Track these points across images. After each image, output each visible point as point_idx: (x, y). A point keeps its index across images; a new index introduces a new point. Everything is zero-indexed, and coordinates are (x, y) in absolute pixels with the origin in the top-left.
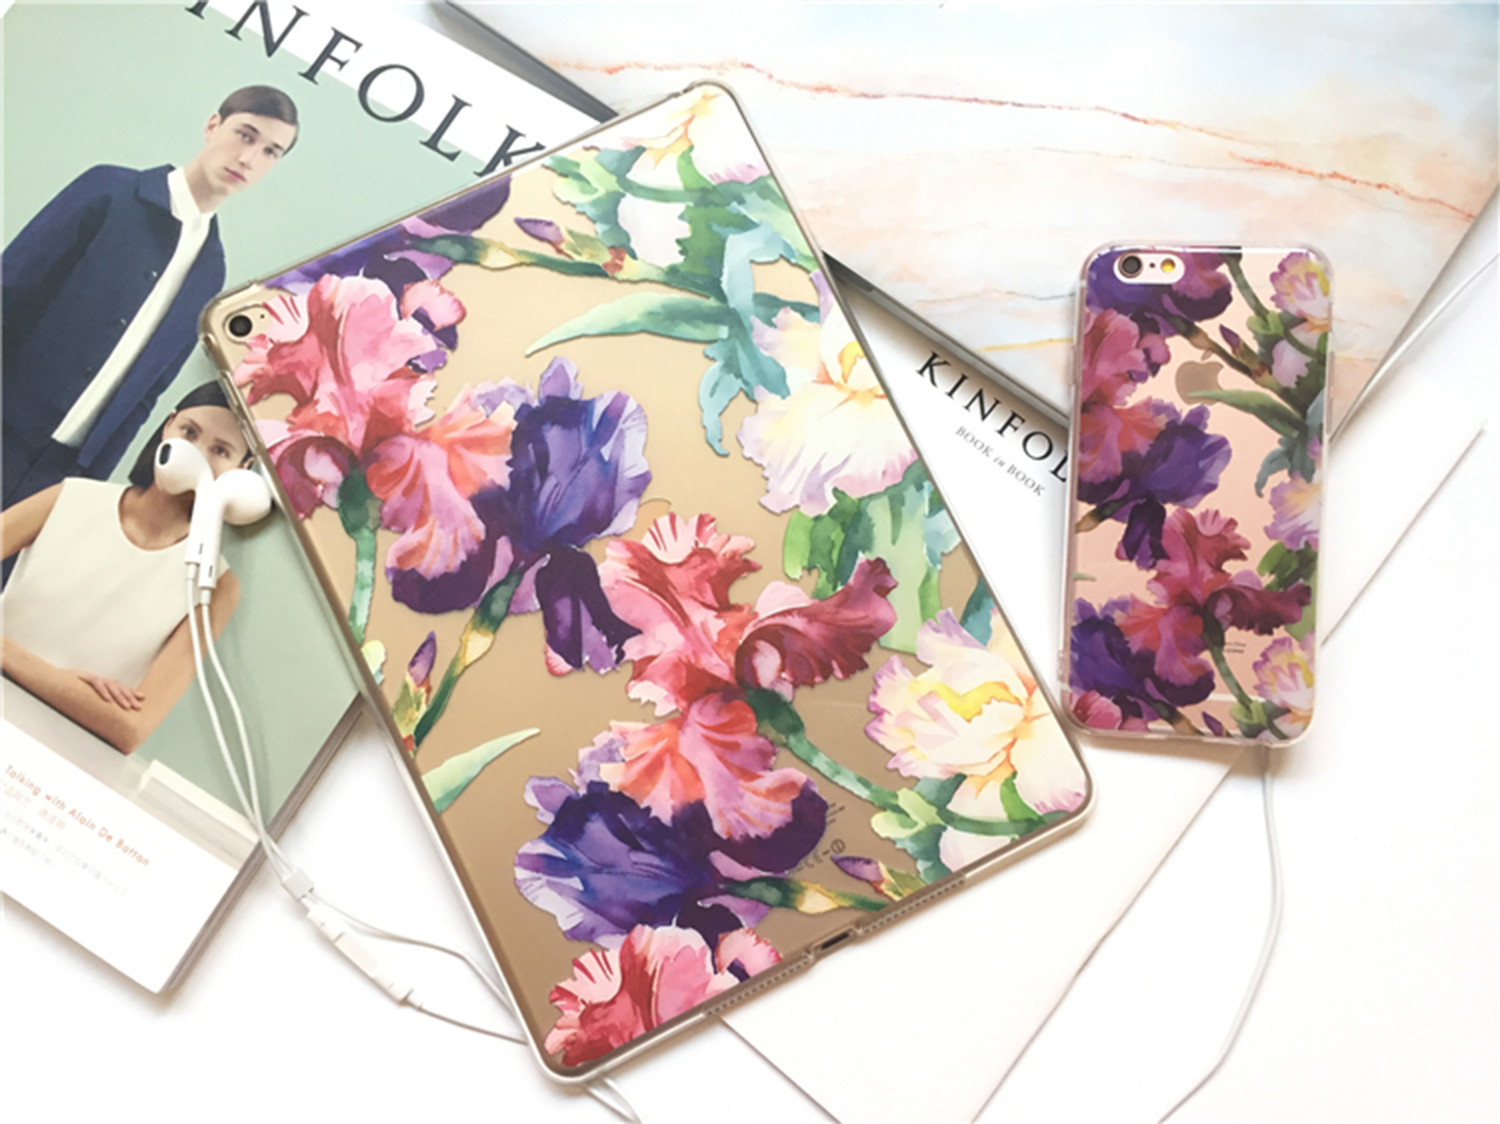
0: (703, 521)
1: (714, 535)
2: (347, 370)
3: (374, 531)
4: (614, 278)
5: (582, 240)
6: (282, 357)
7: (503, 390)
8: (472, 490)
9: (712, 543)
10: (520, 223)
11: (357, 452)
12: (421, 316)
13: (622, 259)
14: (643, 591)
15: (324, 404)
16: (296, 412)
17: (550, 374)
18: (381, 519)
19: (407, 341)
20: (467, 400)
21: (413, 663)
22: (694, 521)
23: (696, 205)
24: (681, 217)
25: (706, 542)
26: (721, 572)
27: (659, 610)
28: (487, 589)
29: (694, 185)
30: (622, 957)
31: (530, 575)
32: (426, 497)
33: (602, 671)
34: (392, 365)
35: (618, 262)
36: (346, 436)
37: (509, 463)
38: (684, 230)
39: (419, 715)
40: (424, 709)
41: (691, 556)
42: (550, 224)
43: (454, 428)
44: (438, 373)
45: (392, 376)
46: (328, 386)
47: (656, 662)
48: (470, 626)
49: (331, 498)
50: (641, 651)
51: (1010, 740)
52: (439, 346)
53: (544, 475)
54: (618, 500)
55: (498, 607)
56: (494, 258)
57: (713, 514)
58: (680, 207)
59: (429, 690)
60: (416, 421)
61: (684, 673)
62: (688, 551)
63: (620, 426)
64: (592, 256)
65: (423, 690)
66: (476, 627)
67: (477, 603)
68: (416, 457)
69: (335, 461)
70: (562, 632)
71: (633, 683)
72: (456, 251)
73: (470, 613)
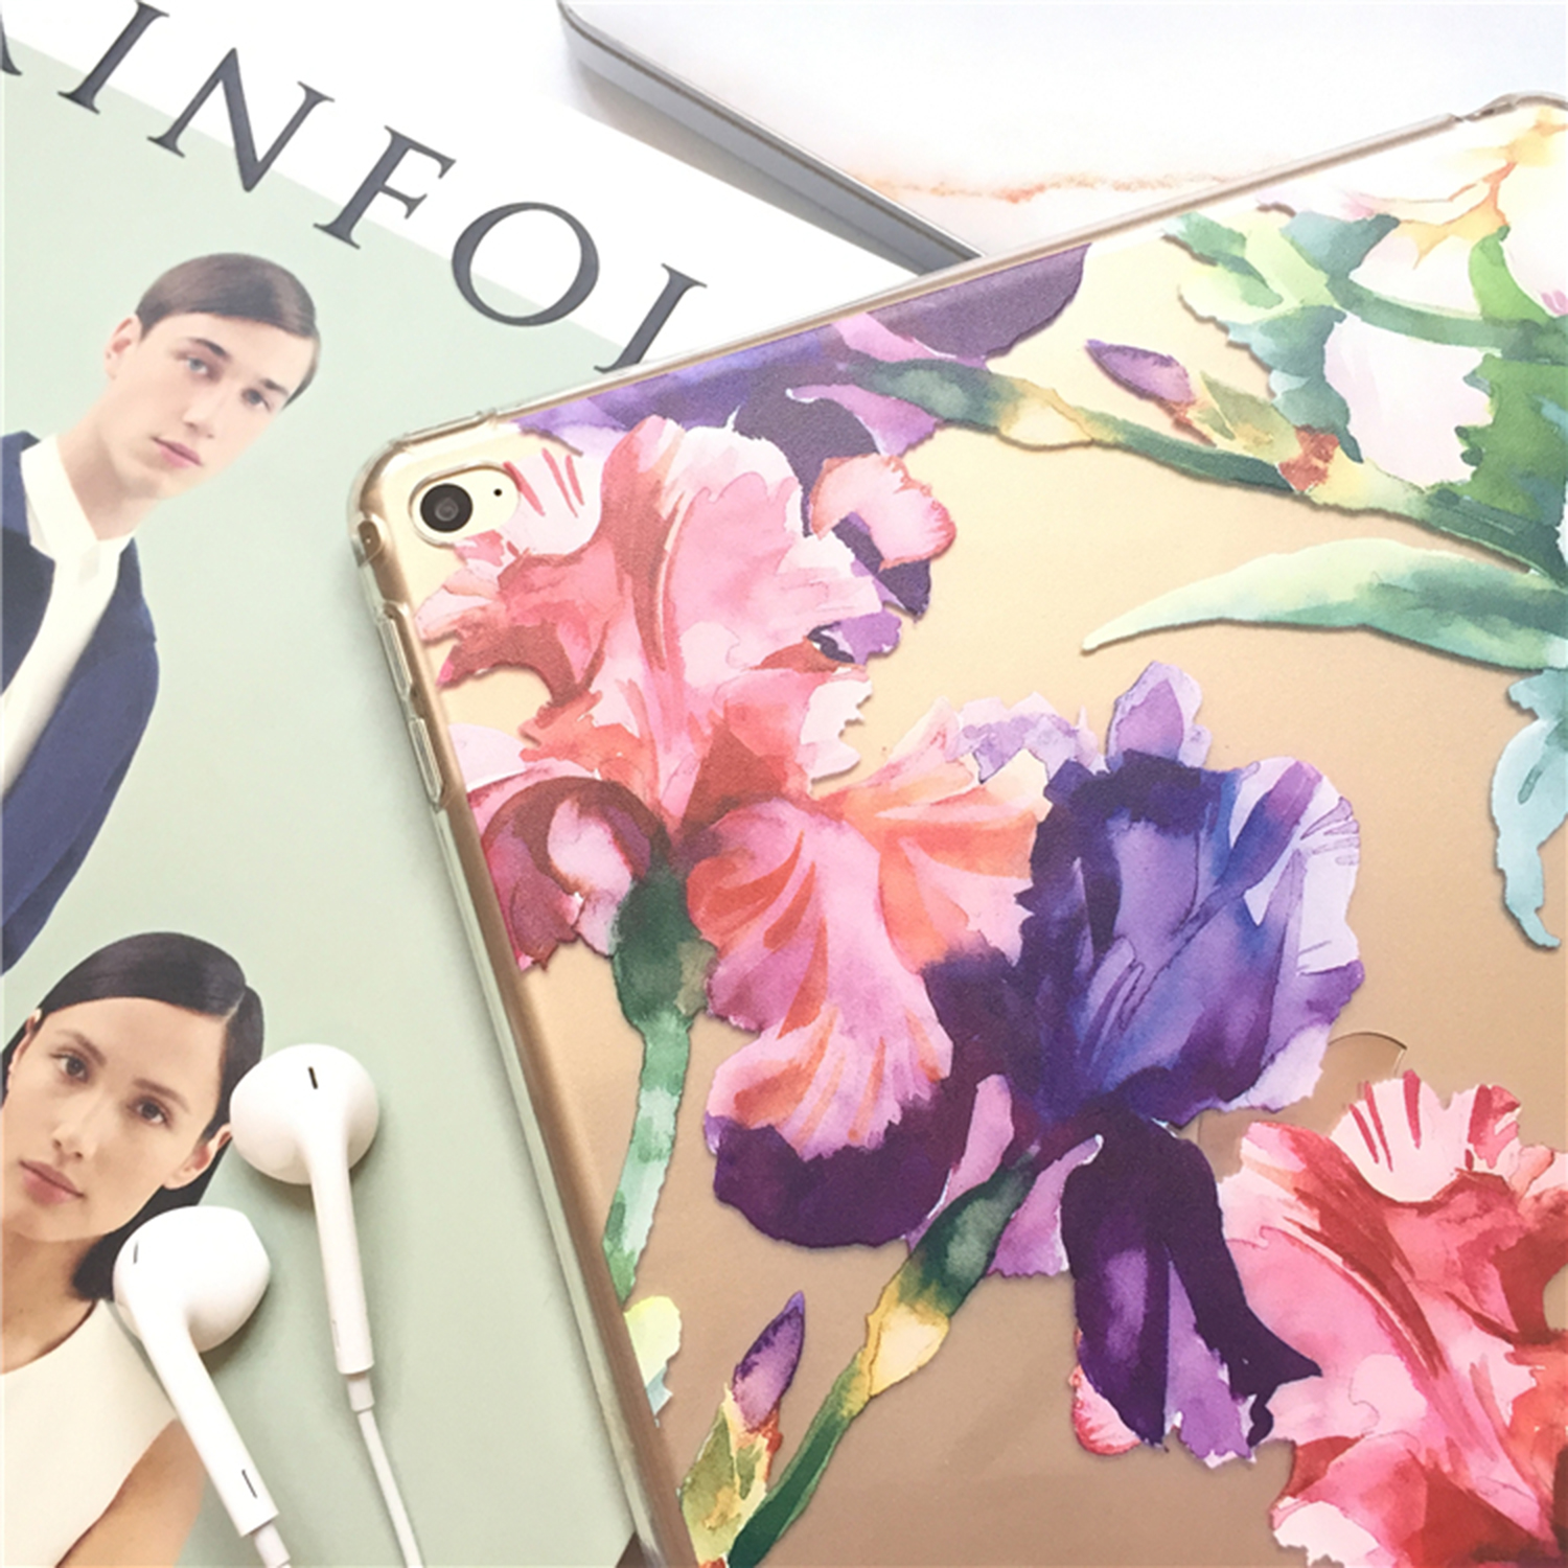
0: (1486, 1106)
1: (1515, 1145)
2: (673, 634)
3: (688, 1021)
4: (1304, 499)
5: (1237, 405)
6: (530, 589)
7: (1024, 724)
8: (931, 951)
9: (1507, 1163)
10: (1102, 355)
11: (672, 826)
12: (854, 533)
13: (1327, 458)
14: (1331, 1265)
15: (611, 706)
16: (546, 716)
17: (1137, 701)
18: (709, 993)
19: (816, 584)
20: (940, 737)
21: (744, 1369)
22: (1465, 1100)
23: (1511, 355)
24: (1472, 379)
25: (1492, 1164)
26: (1529, 1240)
27: (1368, 1317)
28: (942, 1203)
29: (1505, 309)
31: (1051, 1183)
32: (820, 953)
33: (1213, 1461)
34: (775, 636)
35: (1320, 464)
36: (652, 786)
37: (1023, 898)
38: (1479, 410)
39: (746, 1509)
40: (759, 1493)
41: (1452, 1190)
42: (1166, 361)
43: (901, 798)
44: (875, 665)
45: (772, 661)
46: (624, 666)
47: (1350, 1453)
48: (893, 1290)
49: (600, 928)
50: (1316, 1421)
52: (885, 603)
53: (1106, 940)
54: (1278, 1027)
55: (965, 1253)
56: (1030, 423)
57: (1516, 1094)
58: (1471, 357)
59: (775, 1445)
60: (813, 774)
61: (1421, 1494)
62: (1447, 1178)
63: (1295, 843)
64: (1257, 442)
65: (762, 1442)
66: (908, 1297)
67: (916, 1236)
68: (806, 856)
69: (621, 841)
70: (1118, 1340)
71: (1288, 1501)
72: (949, 398)
73: (894, 1256)
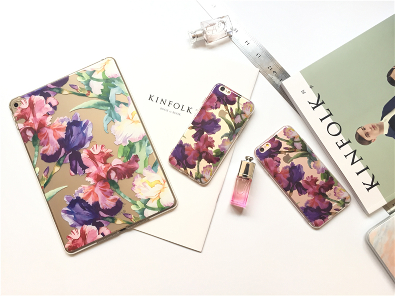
0: (102, 146)
1: (104, 149)
2: (35, 114)
3: (39, 146)
4: (88, 97)
5: (82, 89)
6: (23, 111)
7: (65, 119)
8: (58, 138)
9: (104, 150)
10: (70, 85)
11: (36, 130)
12: (50, 104)
13: (90, 93)
14: (89, 160)
15: (31, 121)
16: (25, 122)
17: (74, 116)
18: (40, 144)
19: (47, 109)
20: (58, 121)
21: (44, 172)
22: (101, 146)
23: (105, 82)
24: (102, 85)
25: (103, 150)
26: (105, 156)
27: (93, 163)
28: (59, 158)
29: (105, 78)
30: (81, 231)
31: (68, 156)
32: (49, 140)
33: (81, 175)
34: (44, 113)
35: (89, 93)
36: (34, 127)
37: (65, 133)
38: (102, 87)
39: (45, 182)
40: (46, 181)
41: (99, 153)
42: (76, 86)
43: (55, 126)
44: (53, 115)
45: (44, 116)
46: (31, 117)
47: (91, 174)
49: (31, 139)
50: (89, 171)
51: (160, 192)
52: (53, 110)
53: (72, 136)
54: (86, 141)
55: (61, 162)
56: (65, 92)
57: (104, 145)
58: (102, 83)
59: (47, 177)
60: (48, 124)
61: (96, 176)
63: (87, 127)
64: (84, 92)
65: (46, 177)
66: (57, 166)
67: (57, 161)
68: (47, 132)
69: (32, 132)
70: (73, 167)
71: (86, 178)
72: (57, 91)
73: (56, 163)
